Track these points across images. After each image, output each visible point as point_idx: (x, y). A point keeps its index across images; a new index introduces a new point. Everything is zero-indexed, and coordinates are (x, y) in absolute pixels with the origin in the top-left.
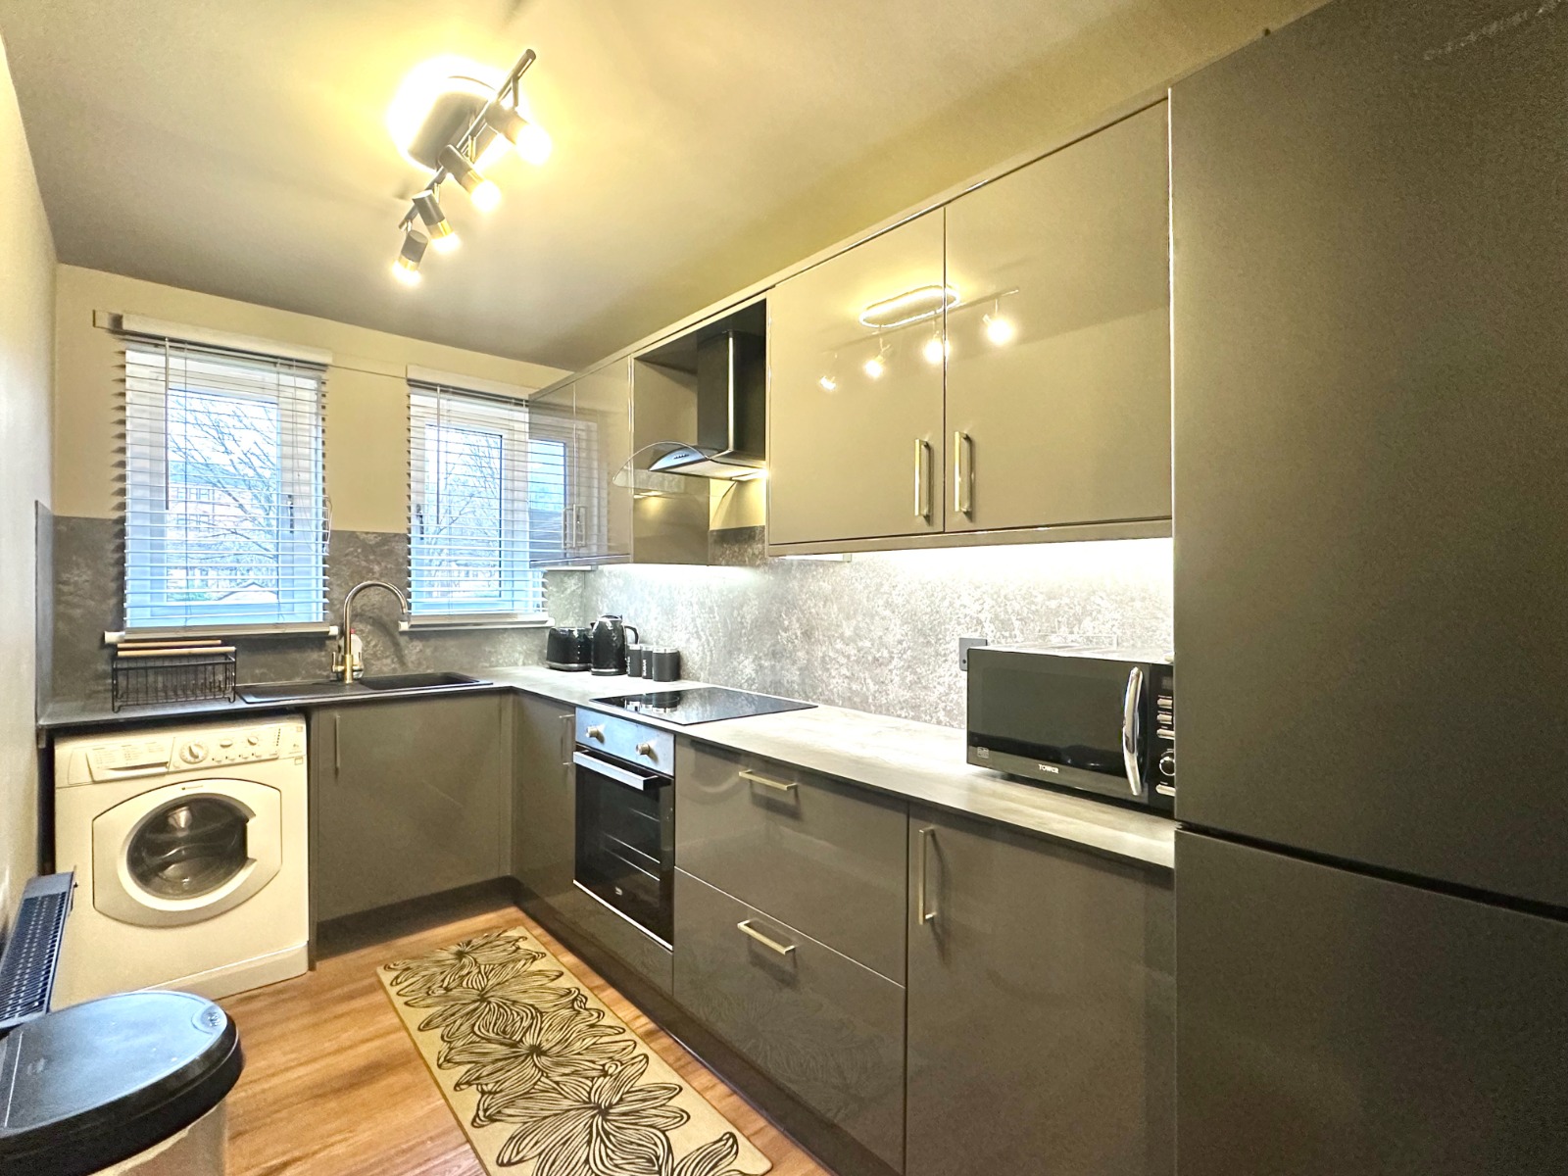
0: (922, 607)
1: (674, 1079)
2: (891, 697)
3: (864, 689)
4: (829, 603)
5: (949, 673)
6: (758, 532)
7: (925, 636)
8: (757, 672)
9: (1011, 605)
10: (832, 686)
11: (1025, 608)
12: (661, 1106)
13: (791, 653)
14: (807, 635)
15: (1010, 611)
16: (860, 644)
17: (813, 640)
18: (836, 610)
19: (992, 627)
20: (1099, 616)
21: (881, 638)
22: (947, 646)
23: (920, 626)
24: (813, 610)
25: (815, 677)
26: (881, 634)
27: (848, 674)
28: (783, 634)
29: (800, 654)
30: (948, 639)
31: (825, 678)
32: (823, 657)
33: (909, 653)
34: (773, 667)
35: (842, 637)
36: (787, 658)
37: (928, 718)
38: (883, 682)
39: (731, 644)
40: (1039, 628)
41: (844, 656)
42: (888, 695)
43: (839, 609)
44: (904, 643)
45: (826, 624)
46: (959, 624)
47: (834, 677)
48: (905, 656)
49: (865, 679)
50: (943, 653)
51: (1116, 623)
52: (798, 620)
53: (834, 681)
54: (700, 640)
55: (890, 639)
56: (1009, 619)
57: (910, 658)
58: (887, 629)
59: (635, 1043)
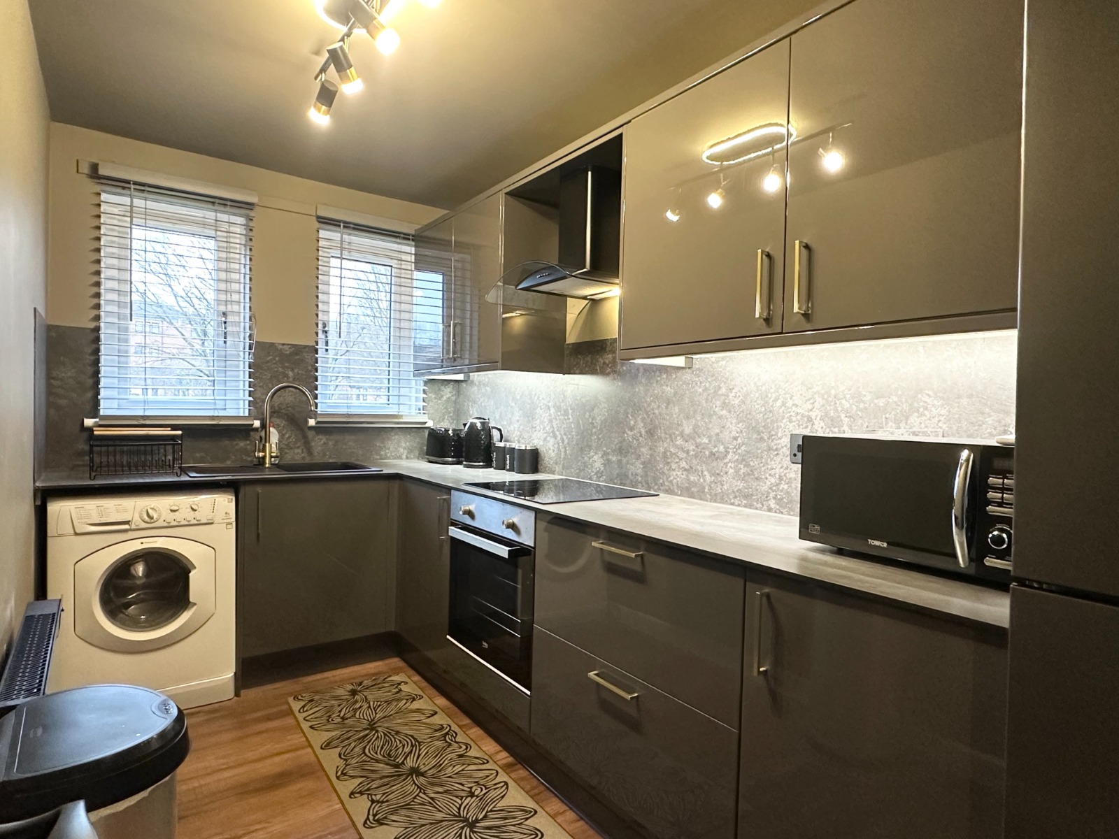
0: (757, 407)
1: (531, 804)
2: (725, 487)
3: (702, 480)
4: (671, 405)
5: (780, 466)
6: (609, 344)
7: (759, 432)
8: (605, 465)
9: (841, 403)
10: (672, 478)
11: (854, 406)
12: (519, 824)
13: (635, 449)
14: (651, 433)
15: (840, 409)
16: (698, 440)
17: (656, 437)
18: (677, 410)
19: (822, 424)
20: (926, 412)
21: (718, 434)
22: (779, 441)
23: (754, 425)
24: (656, 411)
25: (657, 470)
26: (718, 431)
27: (687, 467)
28: (629, 433)
29: (642, 449)
30: (780, 435)
31: (666, 471)
32: (665, 453)
33: (743, 448)
34: (619, 462)
35: (682, 435)
36: (632, 453)
37: (760, 505)
38: (718, 474)
39: (583, 441)
40: (867, 424)
41: (684, 451)
42: (723, 485)
43: (680, 410)
44: (739, 439)
45: (668, 423)
46: (791, 421)
47: (674, 470)
48: (739, 451)
49: (702, 471)
50: (775, 447)
51: (942, 419)
52: (643, 419)
53: (674, 474)
54: (556, 439)
55: (726, 435)
56: (839, 417)
57: (744, 453)
58: (723, 427)
59: (497, 772)
